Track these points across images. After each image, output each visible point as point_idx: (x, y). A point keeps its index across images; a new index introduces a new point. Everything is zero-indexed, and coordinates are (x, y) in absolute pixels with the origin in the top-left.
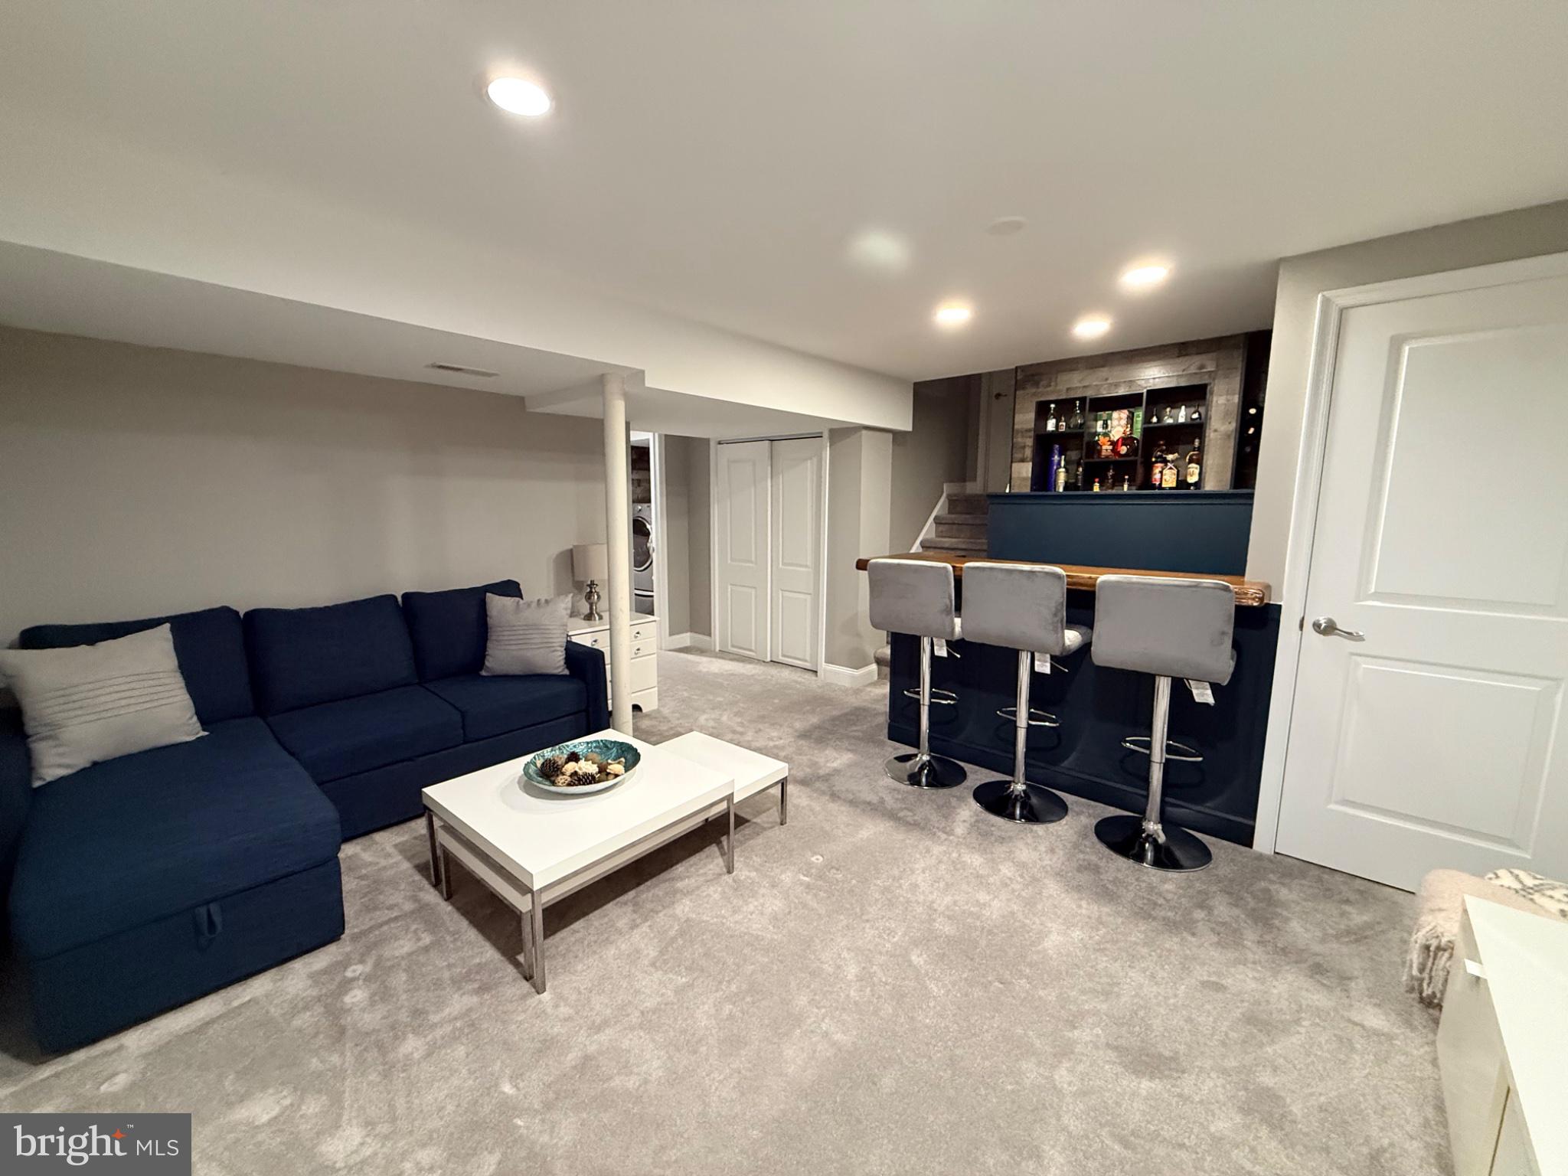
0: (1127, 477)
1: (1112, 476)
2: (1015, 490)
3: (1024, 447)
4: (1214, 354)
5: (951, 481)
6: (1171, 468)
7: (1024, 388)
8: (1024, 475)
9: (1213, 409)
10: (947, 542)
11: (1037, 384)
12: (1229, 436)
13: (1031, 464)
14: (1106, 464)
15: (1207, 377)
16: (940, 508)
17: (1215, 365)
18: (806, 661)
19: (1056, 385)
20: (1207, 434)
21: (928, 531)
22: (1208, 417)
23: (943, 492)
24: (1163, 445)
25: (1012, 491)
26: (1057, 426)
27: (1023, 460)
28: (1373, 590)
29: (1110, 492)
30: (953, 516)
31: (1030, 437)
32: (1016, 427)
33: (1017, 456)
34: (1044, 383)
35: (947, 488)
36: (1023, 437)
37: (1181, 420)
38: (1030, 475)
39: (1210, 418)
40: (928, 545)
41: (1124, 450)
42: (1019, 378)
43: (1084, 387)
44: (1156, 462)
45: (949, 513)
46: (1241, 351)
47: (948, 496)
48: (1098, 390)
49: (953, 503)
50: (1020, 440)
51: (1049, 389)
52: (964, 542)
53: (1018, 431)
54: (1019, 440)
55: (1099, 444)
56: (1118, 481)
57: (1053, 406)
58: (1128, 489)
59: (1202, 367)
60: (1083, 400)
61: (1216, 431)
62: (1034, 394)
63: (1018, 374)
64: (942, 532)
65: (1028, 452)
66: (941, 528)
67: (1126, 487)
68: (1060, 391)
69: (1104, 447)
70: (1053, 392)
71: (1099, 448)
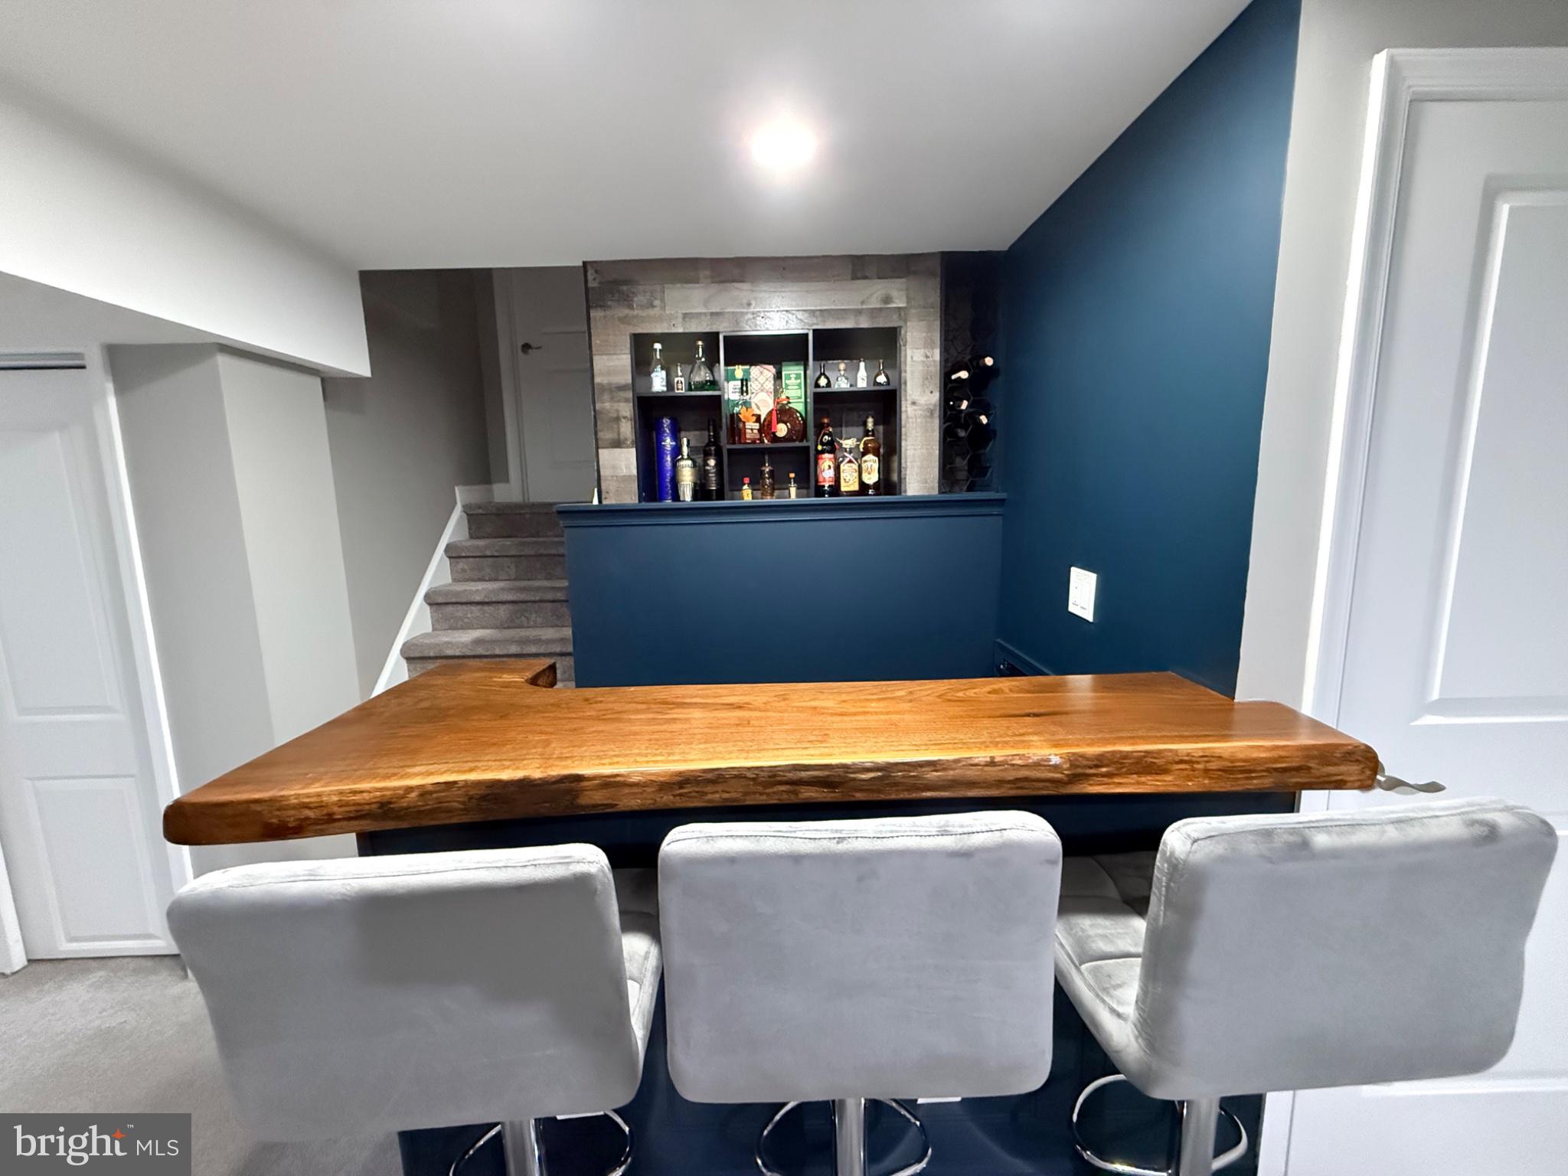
0: (792, 475)
1: (771, 473)
2: (610, 501)
3: (617, 419)
4: (904, 280)
5: (467, 481)
6: (850, 461)
7: (604, 307)
8: (624, 472)
9: (908, 369)
10: (479, 589)
11: (627, 300)
12: (932, 412)
13: (633, 451)
14: (756, 454)
15: (895, 317)
16: (454, 529)
17: (905, 299)
18: (149, 936)
19: (663, 308)
20: (903, 409)
21: (437, 572)
22: (901, 382)
23: (455, 503)
24: (828, 425)
25: (605, 502)
26: (670, 384)
27: (617, 444)
28: (1435, 695)
29: (768, 500)
30: (481, 543)
31: (626, 400)
32: (597, 380)
33: (606, 435)
34: (640, 299)
35: (461, 495)
36: (612, 399)
37: (862, 383)
38: (634, 472)
39: (905, 383)
40: (440, 600)
41: (782, 430)
42: (591, 284)
43: (712, 314)
44: (823, 452)
45: (472, 537)
46: (938, 279)
47: (466, 508)
48: (737, 322)
49: (478, 520)
50: (607, 405)
51: (652, 312)
52: (511, 589)
53: (602, 387)
54: (605, 405)
55: (740, 420)
56: (779, 483)
57: (658, 346)
58: (798, 496)
59: (887, 299)
60: (711, 338)
61: (914, 403)
62: (624, 320)
63: (590, 277)
64: (463, 570)
65: (627, 429)
66: (462, 564)
67: (793, 490)
68: (671, 317)
69: (749, 425)
70: (660, 319)
71: (741, 425)
